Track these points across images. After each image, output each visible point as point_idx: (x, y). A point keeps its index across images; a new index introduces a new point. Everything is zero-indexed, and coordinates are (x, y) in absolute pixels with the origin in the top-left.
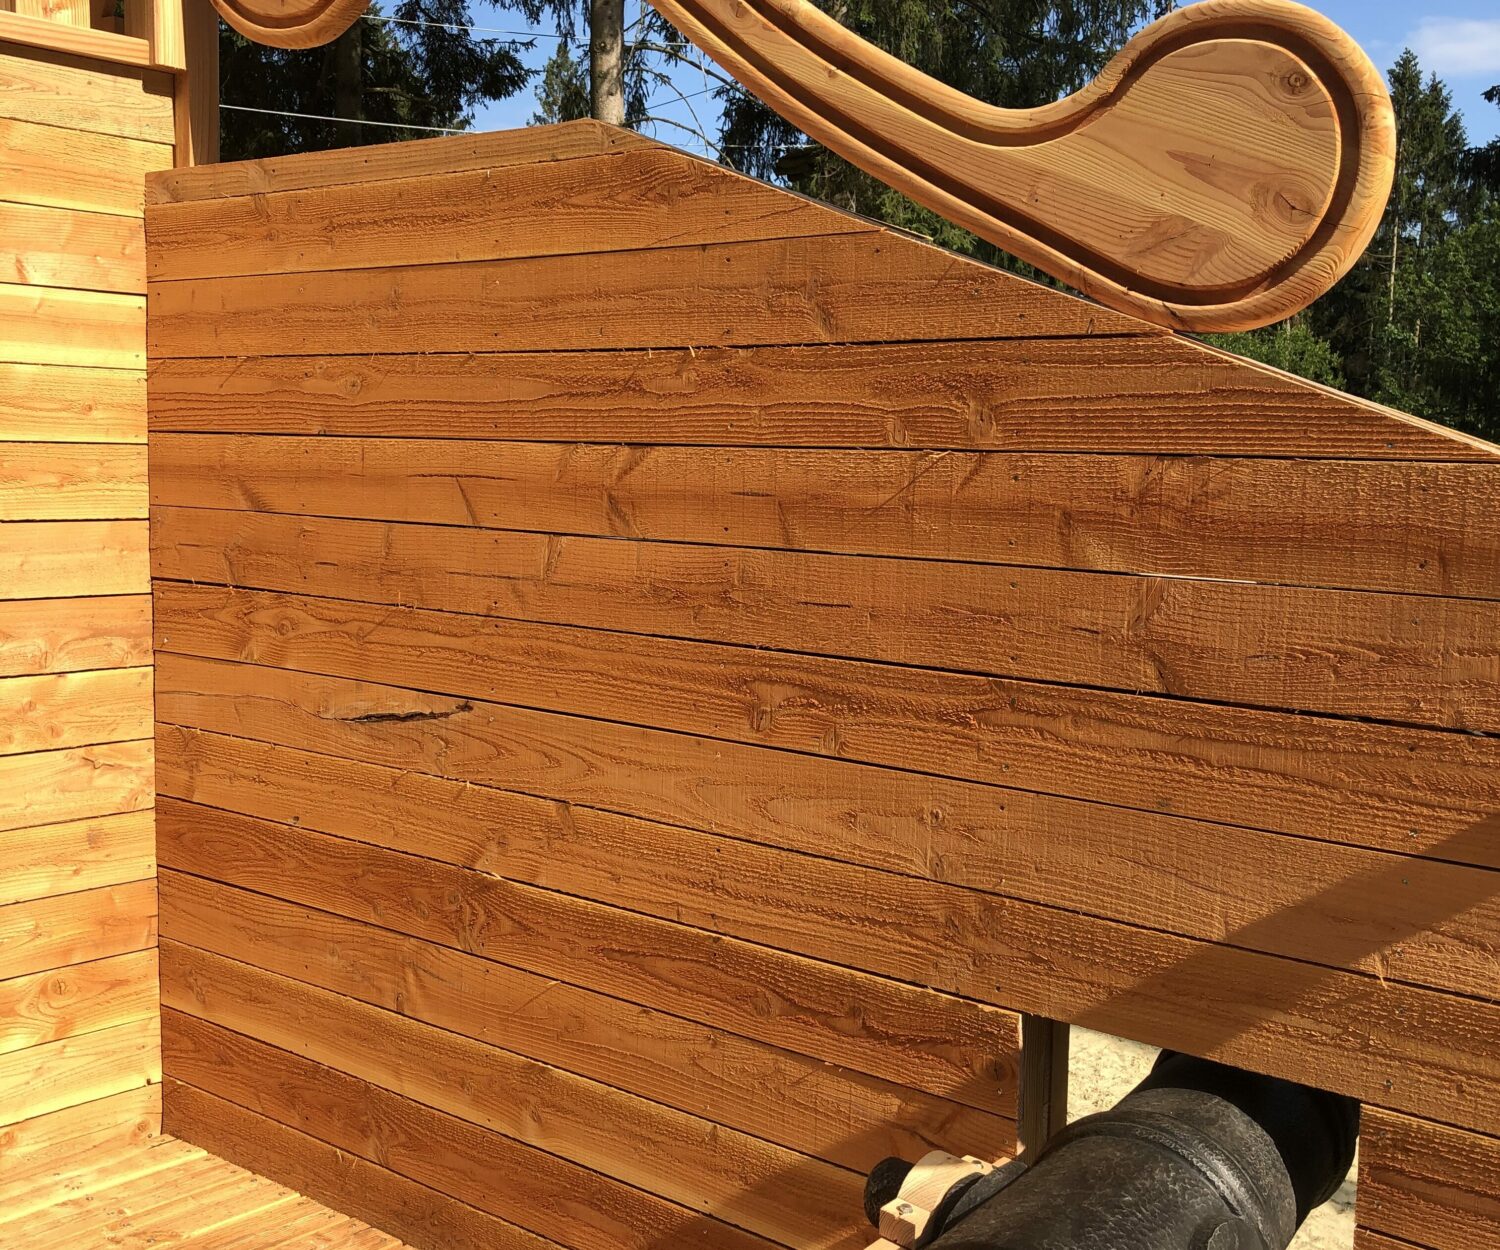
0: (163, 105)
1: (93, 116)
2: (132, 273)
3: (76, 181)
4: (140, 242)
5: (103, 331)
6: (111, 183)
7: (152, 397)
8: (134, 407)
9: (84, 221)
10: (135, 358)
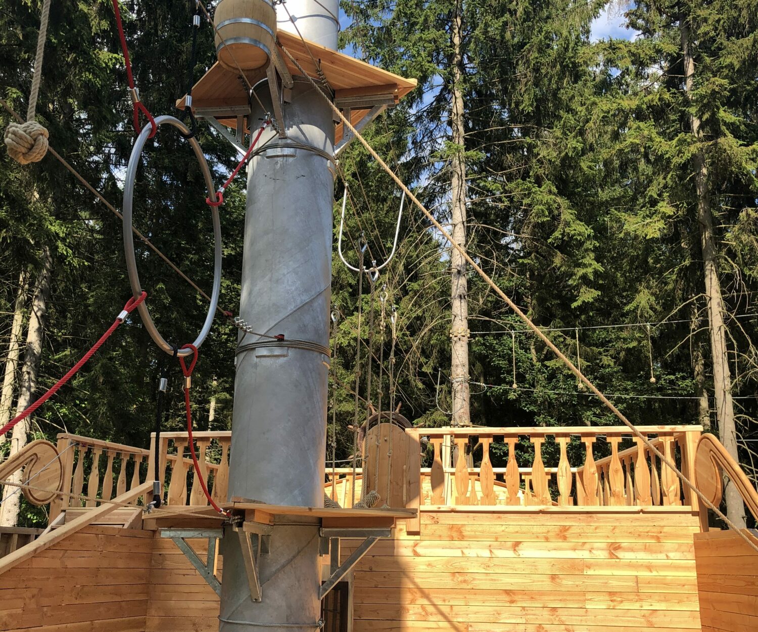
0: (697, 519)
1: (681, 523)
2: (691, 555)
3: (677, 536)
4: (693, 548)
5: (686, 568)
6: (686, 536)
7: (698, 583)
8: (694, 585)
9: (680, 545)
10: (693, 574)
